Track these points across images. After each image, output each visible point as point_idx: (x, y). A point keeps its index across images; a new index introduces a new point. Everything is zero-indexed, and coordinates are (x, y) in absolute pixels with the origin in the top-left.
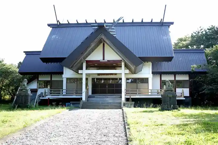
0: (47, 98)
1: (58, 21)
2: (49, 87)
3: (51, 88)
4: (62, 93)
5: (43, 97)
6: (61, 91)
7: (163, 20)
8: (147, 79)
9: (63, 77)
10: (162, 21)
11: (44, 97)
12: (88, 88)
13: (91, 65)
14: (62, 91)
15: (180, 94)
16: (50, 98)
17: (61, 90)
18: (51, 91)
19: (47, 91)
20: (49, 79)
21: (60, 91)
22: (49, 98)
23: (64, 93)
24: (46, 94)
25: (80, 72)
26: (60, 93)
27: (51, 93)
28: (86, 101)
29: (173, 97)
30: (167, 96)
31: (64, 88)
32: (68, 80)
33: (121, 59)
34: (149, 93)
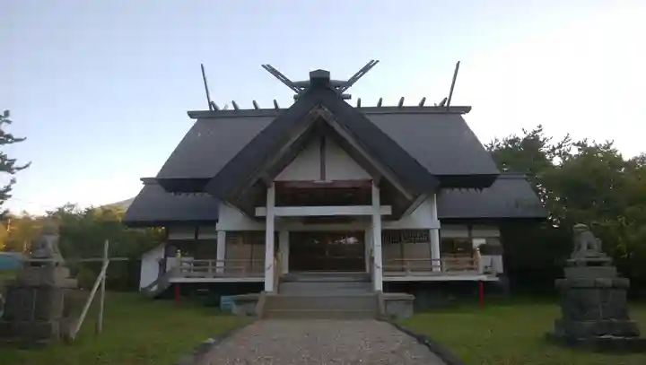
1: (211, 104)
4: (214, 270)
6: (210, 263)
7: (449, 103)
8: (427, 231)
9: (217, 229)
10: (446, 104)
12: (279, 254)
13: (289, 196)
14: (214, 264)
17: (210, 261)
20: (193, 237)
21: (208, 264)
23: (217, 270)
25: (259, 212)
26: (206, 270)
28: (275, 294)
29: (614, 287)
30: (592, 285)
31: (218, 258)
32: (231, 236)
33: (370, 178)
34: (434, 269)
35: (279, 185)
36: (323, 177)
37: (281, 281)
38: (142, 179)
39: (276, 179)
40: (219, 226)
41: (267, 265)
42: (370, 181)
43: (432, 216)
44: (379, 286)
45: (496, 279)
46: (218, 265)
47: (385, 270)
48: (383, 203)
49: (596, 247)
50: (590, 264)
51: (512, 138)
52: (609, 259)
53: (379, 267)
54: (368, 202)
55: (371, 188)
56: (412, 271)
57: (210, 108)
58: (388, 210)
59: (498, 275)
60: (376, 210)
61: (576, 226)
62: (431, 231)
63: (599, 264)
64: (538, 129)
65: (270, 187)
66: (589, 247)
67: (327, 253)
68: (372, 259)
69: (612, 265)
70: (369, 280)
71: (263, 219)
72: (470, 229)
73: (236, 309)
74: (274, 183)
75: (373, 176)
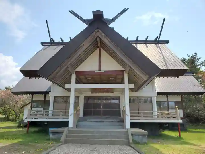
1: (51, 39)
4: (48, 115)
7: (159, 39)
9: (50, 95)
14: (48, 112)
23: (50, 115)
25: (67, 86)
31: (50, 109)
33: (123, 69)
34: (154, 117)
35: (78, 73)
36: (100, 69)
37: (78, 121)
39: (76, 70)
41: (70, 114)
42: (123, 72)
43: (153, 91)
46: (50, 112)
47: (131, 117)
48: (130, 82)
51: (183, 59)
53: (128, 115)
54: (122, 82)
56: (144, 117)
57: (51, 41)
58: (132, 86)
60: (127, 86)
62: (153, 97)
64: (195, 54)
65: (73, 74)
67: (102, 107)
68: (124, 111)
70: (122, 121)
71: (69, 90)
72: (167, 97)
74: (75, 72)
75: (125, 69)
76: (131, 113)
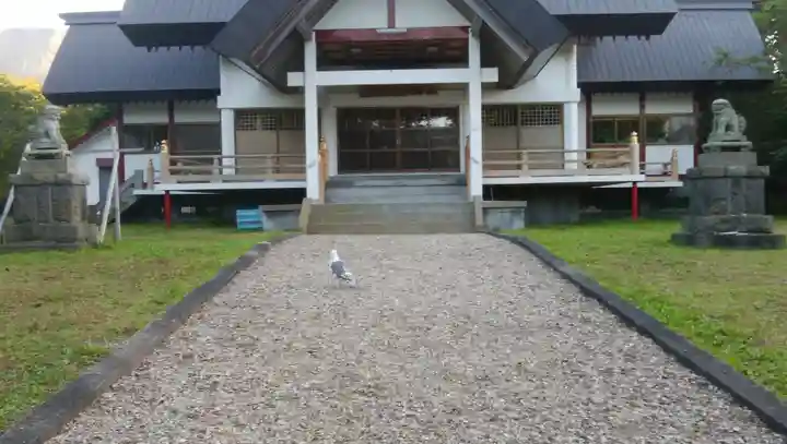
0: (159, 190)
2: (165, 149)
3: (172, 152)
4: (221, 173)
5: (145, 186)
6: (216, 161)
8: (559, 106)
9: (219, 106)
11: (149, 186)
12: (325, 147)
13: (339, 52)
14: (220, 161)
15: (660, 166)
16: (171, 193)
17: (216, 156)
18: (173, 163)
19: (157, 166)
20: (165, 120)
21: (211, 161)
22: (167, 192)
23: (226, 171)
24: (157, 174)
25: (293, 79)
26: (211, 171)
27: (173, 173)
28: (322, 202)
29: (750, 177)
30: (722, 175)
31: (225, 152)
32: (243, 117)
33: (467, 24)
34: (567, 166)
35: (323, 36)
36: (391, 23)
37: (329, 185)
38: (63, 16)
39: (319, 26)
40: (222, 102)
41: (309, 161)
42: (465, 29)
43: (568, 82)
44: (476, 189)
45: (680, 184)
46: (226, 162)
47: (485, 167)
48: (485, 63)
49: (736, 128)
50: (724, 149)
52: (749, 143)
53: (476, 162)
55: (467, 39)
56: (531, 168)
58: (492, 75)
59: (681, 177)
60: (474, 75)
61: (715, 102)
62: (566, 106)
63: (737, 149)
65: (310, 39)
66: (728, 128)
67: (398, 142)
68: (469, 151)
69: (752, 150)
70: (463, 182)
71: (299, 91)
72: (642, 100)
73: (267, 223)
74: (314, 34)
75: (471, 21)
76: (485, 157)
